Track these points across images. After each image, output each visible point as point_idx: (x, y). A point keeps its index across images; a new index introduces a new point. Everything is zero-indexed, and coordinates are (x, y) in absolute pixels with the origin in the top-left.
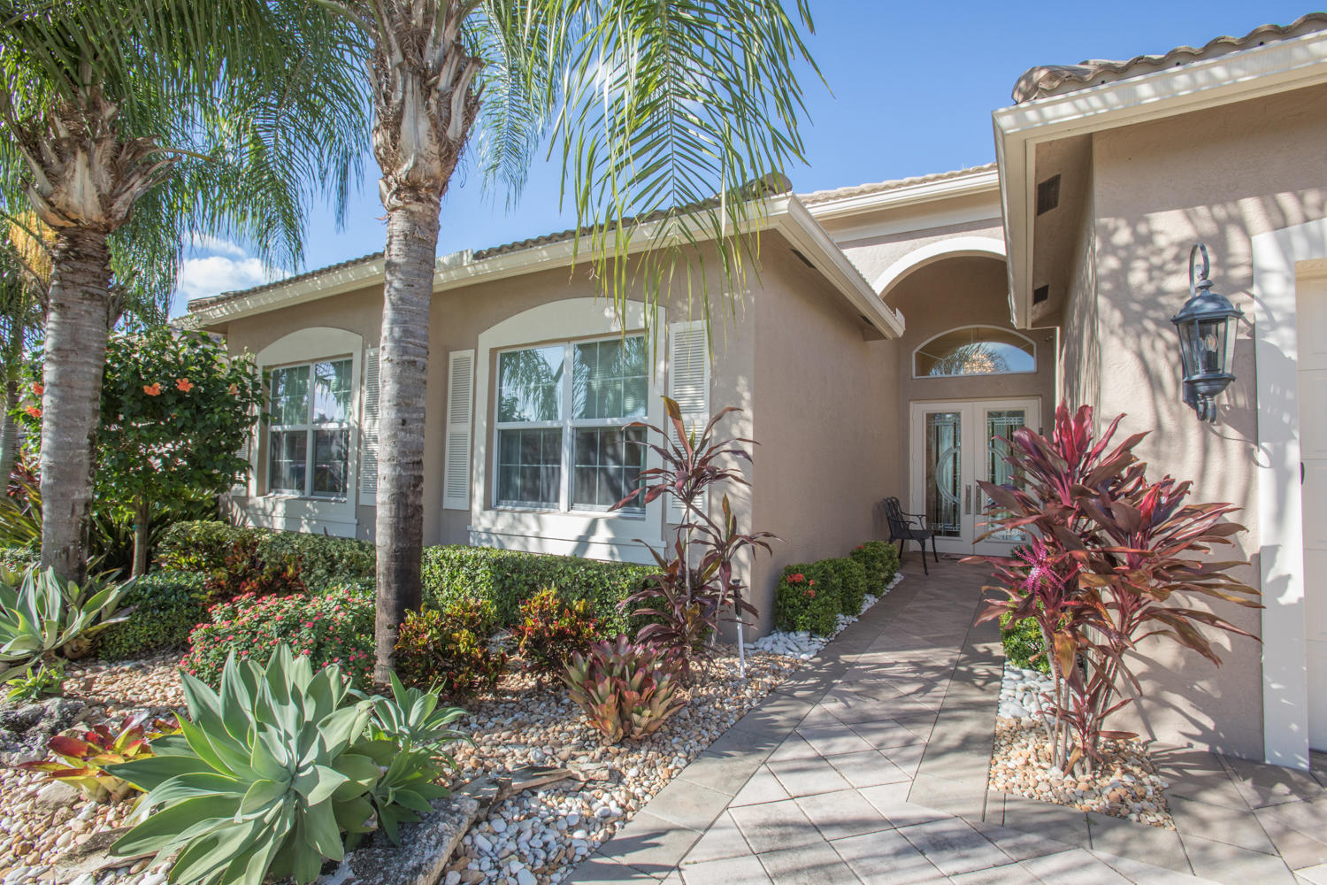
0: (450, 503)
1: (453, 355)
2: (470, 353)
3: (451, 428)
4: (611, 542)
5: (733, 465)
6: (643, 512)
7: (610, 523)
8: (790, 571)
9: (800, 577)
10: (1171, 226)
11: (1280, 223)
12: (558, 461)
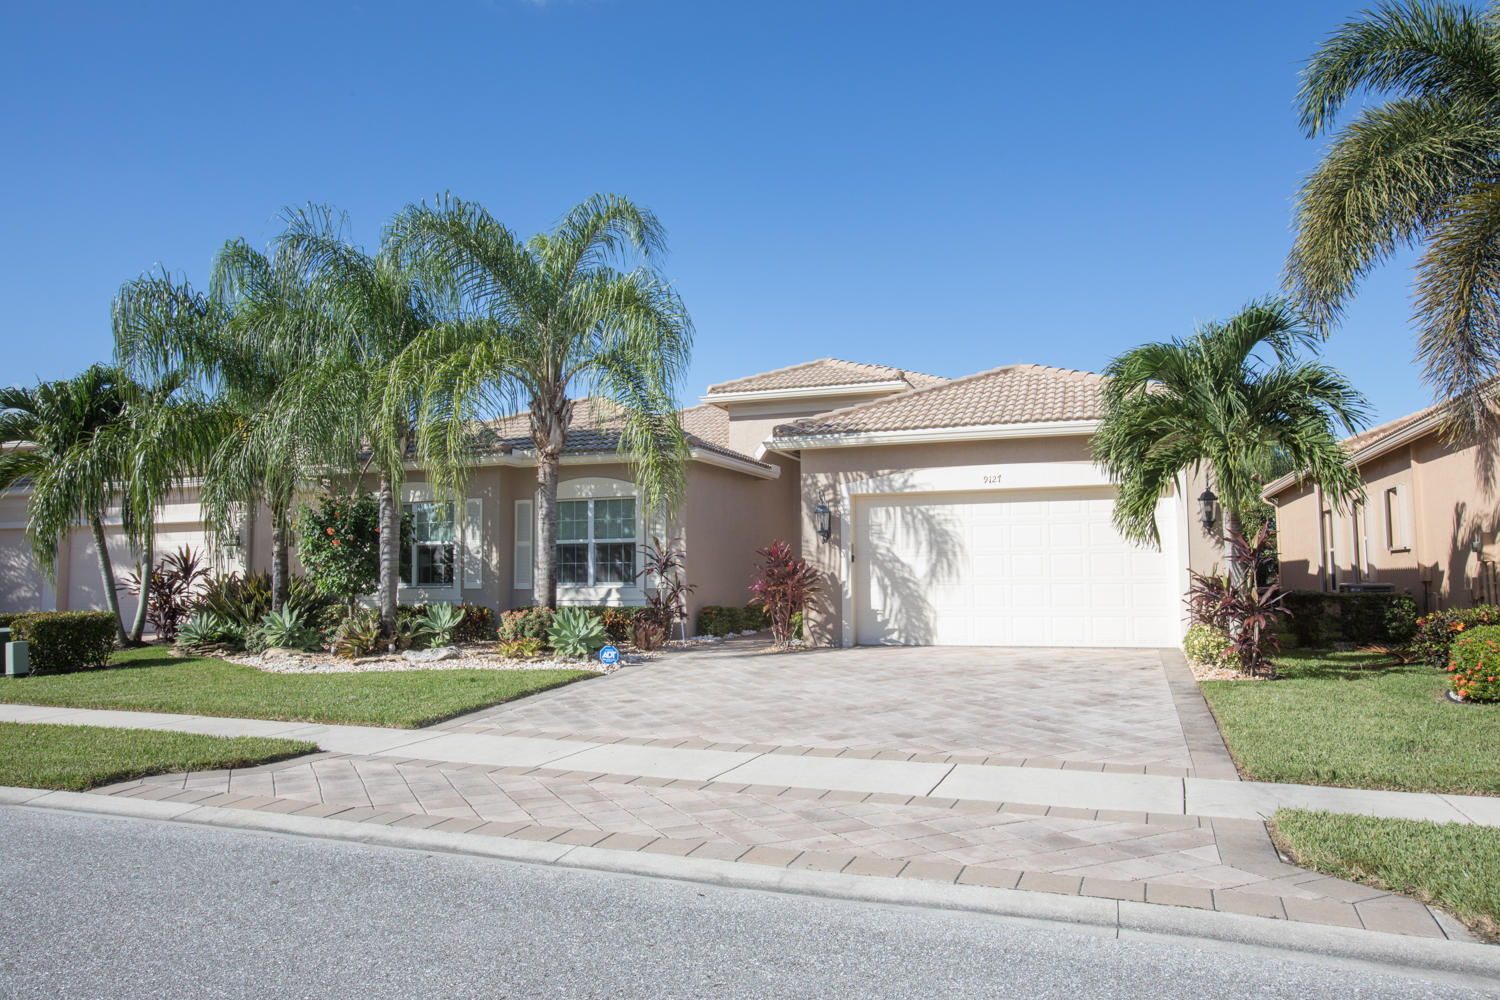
0: (518, 586)
1: (517, 502)
2: (530, 502)
3: (517, 544)
4: (619, 600)
5: (678, 561)
6: (635, 584)
7: (618, 590)
8: (705, 609)
9: (708, 611)
10: (822, 479)
11: (848, 481)
12: (587, 560)
